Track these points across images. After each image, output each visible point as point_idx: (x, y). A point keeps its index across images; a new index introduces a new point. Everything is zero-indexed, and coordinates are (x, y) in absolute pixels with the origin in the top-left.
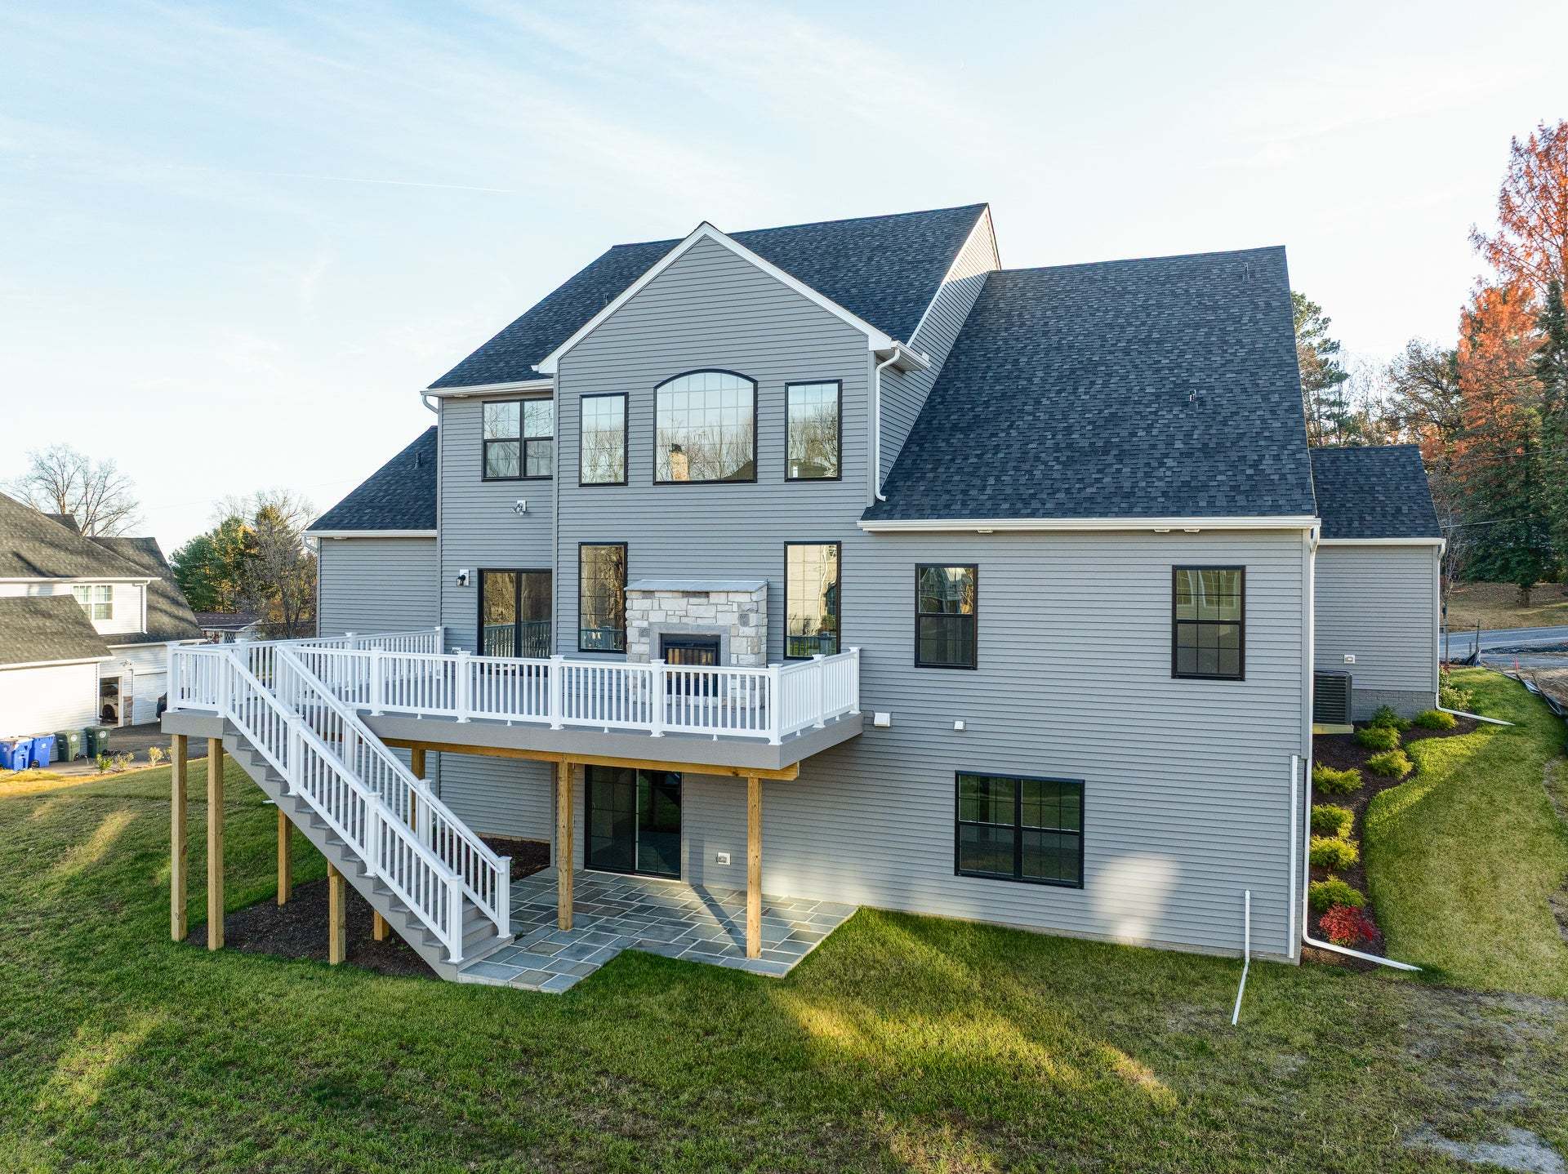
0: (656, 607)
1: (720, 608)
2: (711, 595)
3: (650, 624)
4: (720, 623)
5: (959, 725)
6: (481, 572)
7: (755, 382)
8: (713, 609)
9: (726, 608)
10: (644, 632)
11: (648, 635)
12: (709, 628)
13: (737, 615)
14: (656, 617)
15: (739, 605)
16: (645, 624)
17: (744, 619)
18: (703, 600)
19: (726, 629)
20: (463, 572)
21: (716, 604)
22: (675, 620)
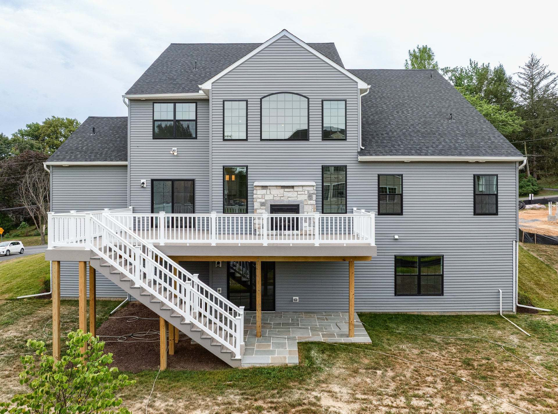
0: (268, 193)
1: (299, 193)
2: (295, 188)
3: (266, 200)
4: (299, 199)
5: (396, 237)
6: (153, 181)
7: (308, 99)
8: (296, 193)
9: (302, 193)
10: (263, 204)
11: (264, 206)
12: (294, 201)
13: (307, 196)
14: (269, 197)
15: (308, 191)
16: (263, 201)
17: (310, 197)
18: (291, 190)
19: (302, 202)
20: (142, 181)
21: (297, 191)
22: (278, 198)
